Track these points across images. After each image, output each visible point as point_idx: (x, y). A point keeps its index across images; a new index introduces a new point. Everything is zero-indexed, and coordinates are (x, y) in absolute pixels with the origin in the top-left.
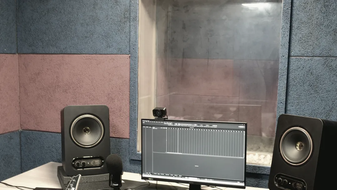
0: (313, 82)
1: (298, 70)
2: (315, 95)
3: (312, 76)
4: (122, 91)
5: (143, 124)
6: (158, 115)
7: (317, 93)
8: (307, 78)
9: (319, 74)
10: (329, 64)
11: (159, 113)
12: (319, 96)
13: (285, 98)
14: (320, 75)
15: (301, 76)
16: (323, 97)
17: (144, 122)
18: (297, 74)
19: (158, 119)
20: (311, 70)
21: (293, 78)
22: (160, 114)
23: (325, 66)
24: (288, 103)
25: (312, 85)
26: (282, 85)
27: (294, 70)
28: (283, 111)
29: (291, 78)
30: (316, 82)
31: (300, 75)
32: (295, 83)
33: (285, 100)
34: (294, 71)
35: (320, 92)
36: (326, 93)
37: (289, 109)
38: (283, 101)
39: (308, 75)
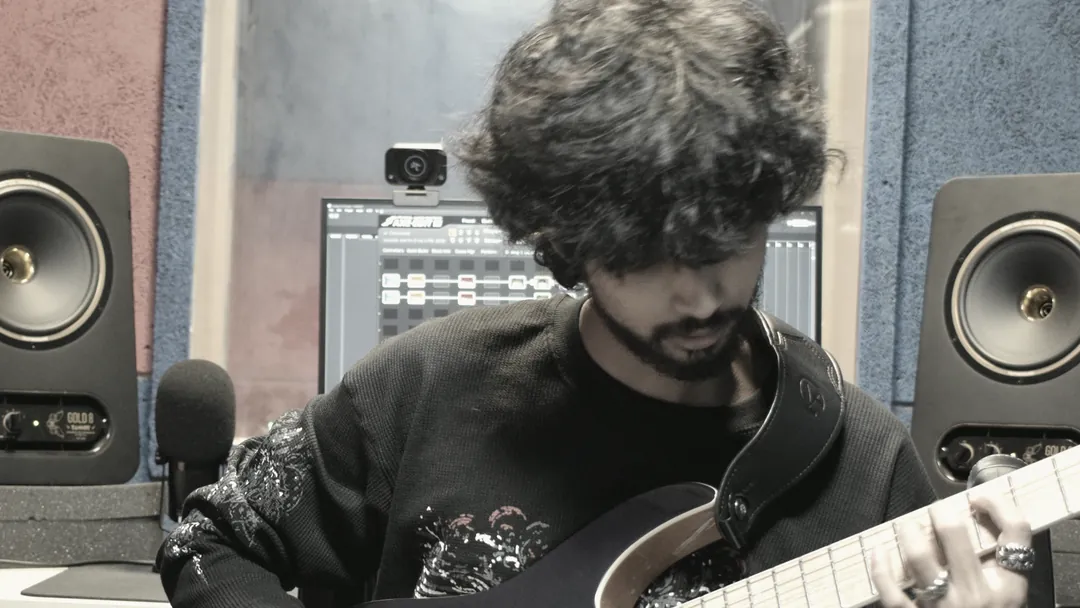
0: (1008, 98)
1: (948, 45)
2: (1020, 152)
3: (1004, 72)
4: (112, 133)
5: (329, 224)
6: (414, 177)
7: (1027, 144)
8: (985, 79)
9: (1033, 65)
10: (1069, 24)
11: (415, 165)
12: (1031, 157)
13: (900, 161)
14: (1037, 67)
15: (962, 72)
16: (1049, 159)
17: (335, 212)
18: (946, 61)
19: (408, 195)
20: (1000, 46)
21: (927, 77)
22: (421, 169)
23: (1053, 32)
24: (910, 188)
25: (1006, 108)
26: (886, 103)
27: (931, 43)
28: (890, 218)
29: (920, 80)
30: (1019, 97)
31: (957, 68)
32: (938, 99)
33: (898, 171)
34: (931, 48)
35: (1038, 139)
36: (1062, 145)
37: (915, 213)
38: (893, 174)
39: (988, 68)
